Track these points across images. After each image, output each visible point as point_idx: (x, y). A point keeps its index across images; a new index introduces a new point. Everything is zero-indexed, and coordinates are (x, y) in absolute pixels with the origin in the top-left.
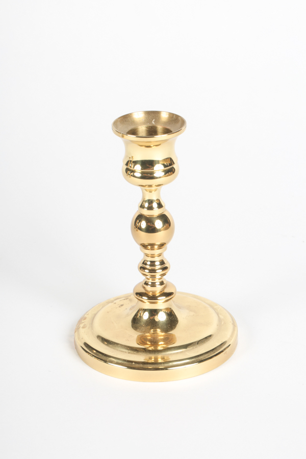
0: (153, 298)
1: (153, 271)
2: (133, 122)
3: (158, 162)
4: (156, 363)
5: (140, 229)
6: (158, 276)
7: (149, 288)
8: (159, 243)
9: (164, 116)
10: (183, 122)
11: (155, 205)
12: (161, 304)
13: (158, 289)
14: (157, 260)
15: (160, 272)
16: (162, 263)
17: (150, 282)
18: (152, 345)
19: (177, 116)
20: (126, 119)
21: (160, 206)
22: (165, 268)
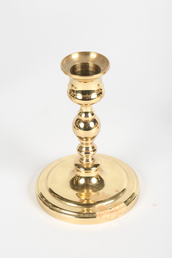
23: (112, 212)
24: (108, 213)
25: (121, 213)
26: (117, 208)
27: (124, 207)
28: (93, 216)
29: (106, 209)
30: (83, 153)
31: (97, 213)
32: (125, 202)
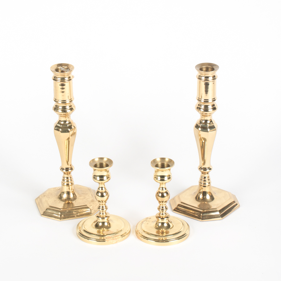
0: (163, 219)
1: (163, 210)
2: (157, 162)
3: (166, 176)
4: (163, 240)
5: (159, 196)
6: (164, 211)
7: (161, 215)
8: (165, 201)
9: (167, 160)
10: (173, 163)
11: (164, 189)
12: (165, 221)
13: (164, 216)
14: (164, 206)
15: (165, 210)
16: (166, 207)
17: (161, 213)
18: (161, 234)
19: (171, 160)
20: (154, 161)
21: (166, 189)
22: (166, 209)
23: (114, 239)
24: (111, 240)
25: (119, 241)
26: (117, 238)
27: (120, 237)
28: (104, 241)
29: (111, 238)
30: (101, 210)
31: (106, 239)
32: (121, 236)
